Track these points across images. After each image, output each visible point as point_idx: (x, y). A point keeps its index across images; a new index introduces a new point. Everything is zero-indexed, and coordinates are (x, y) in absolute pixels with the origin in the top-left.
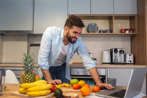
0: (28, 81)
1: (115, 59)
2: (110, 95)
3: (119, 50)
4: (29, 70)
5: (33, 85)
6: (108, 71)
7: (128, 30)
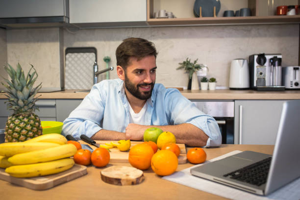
0: (19, 137)
1: (258, 79)
2: (230, 176)
3: (268, 57)
4: (21, 108)
5: (24, 147)
6: (241, 107)
7: (293, 7)
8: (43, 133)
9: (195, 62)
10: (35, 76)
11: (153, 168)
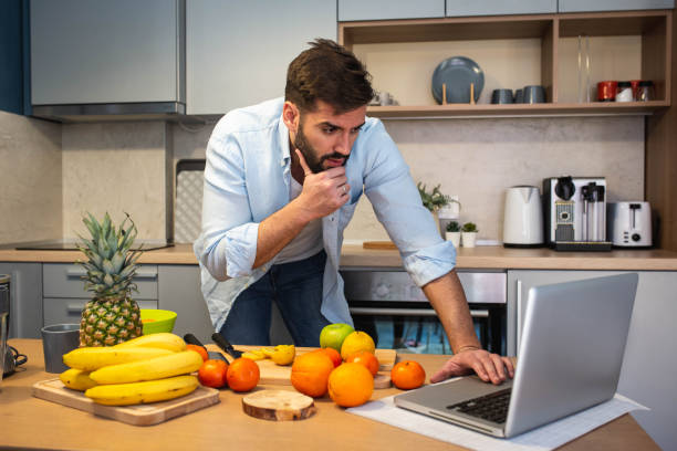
0: (104, 339)
2: (456, 408)
4: (108, 288)
5: (116, 354)
6: (520, 283)
7: (628, 84)
8: (144, 331)
9: (436, 191)
10: (133, 233)
11: (331, 393)
